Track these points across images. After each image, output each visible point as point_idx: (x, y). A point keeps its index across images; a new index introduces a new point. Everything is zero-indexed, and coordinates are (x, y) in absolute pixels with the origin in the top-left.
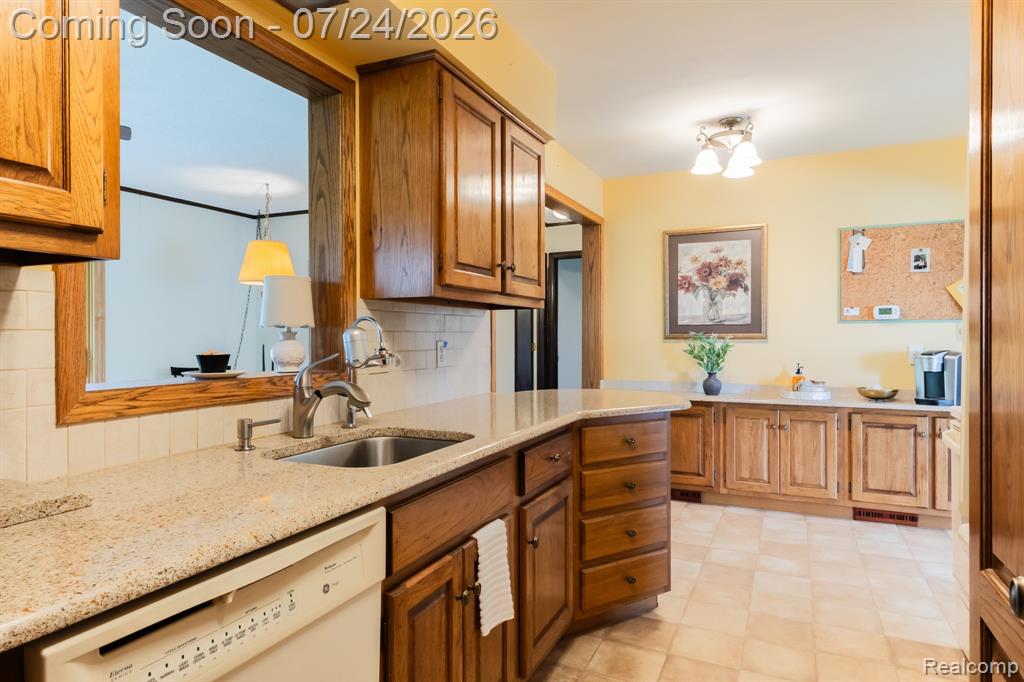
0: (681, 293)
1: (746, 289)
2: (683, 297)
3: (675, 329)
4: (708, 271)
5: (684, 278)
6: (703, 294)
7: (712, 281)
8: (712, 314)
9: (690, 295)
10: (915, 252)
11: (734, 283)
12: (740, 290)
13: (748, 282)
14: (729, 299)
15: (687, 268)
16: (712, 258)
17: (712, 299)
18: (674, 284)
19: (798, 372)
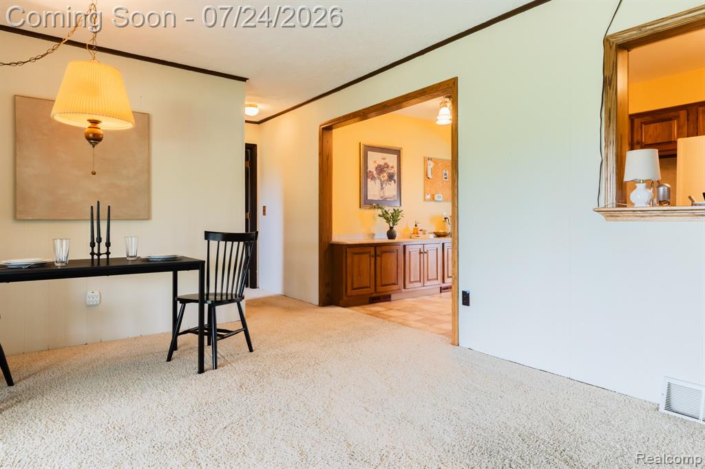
0: (369, 180)
1: (395, 182)
2: (370, 183)
3: (366, 202)
4: (380, 169)
5: (370, 172)
6: (378, 181)
7: (382, 175)
8: (382, 194)
9: (373, 182)
10: (444, 172)
11: (391, 177)
12: (393, 182)
13: (396, 178)
14: (388, 186)
15: (372, 167)
16: (382, 163)
17: (382, 186)
18: (365, 175)
19: (416, 226)
